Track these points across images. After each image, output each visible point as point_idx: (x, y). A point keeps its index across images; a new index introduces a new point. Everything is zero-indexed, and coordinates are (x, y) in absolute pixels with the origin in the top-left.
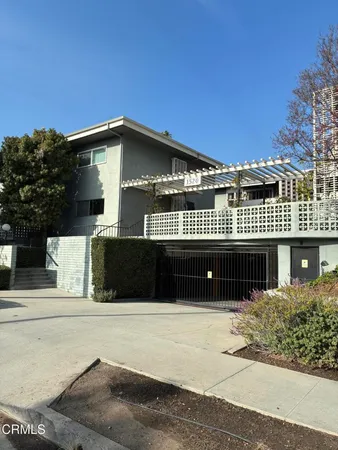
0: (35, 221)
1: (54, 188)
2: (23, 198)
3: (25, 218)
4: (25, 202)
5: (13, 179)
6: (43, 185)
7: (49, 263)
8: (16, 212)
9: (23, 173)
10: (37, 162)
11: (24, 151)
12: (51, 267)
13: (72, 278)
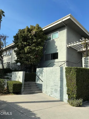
0: (31, 61)
1: (39, 47)
2: (26, 52)
3: (27, 60)
4: (27, 53)
5: (22, 44)
6: (34, 46)
7: (37, 80)
8: (23, 57)
9: (26, 41)
10: (32, 37)
11: (27, 32)
12: (39, 82)
13: (52, 89)
